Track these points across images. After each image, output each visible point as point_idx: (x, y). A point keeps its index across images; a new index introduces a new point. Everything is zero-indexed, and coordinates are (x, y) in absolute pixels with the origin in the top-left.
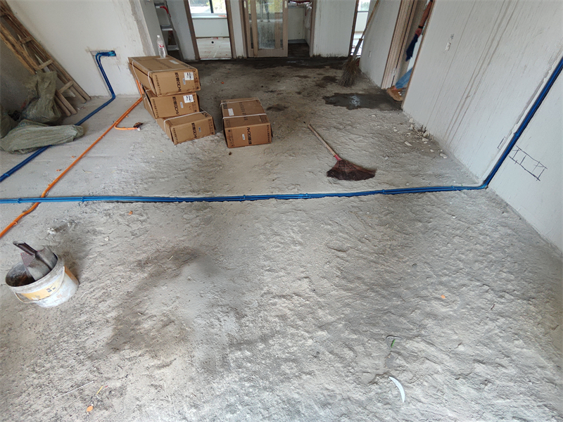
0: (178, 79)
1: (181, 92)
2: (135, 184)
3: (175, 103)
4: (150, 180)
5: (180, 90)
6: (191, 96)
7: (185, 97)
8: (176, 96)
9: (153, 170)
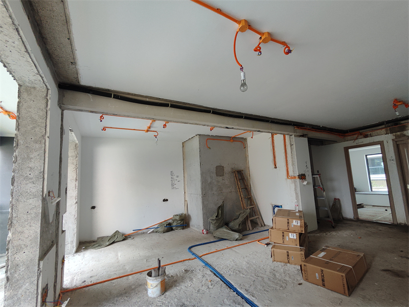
0: (288, 223)
1: (288, 230)
2: (230, 269)
3: (283, 236)
4: (237, 272)
5: (288, 229)
6: (295, 234)
7: (290, 234)
8: (285, 232)
9: (245, 268)
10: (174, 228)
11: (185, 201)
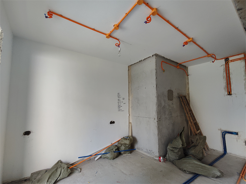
10: (122, 152)
11: (130, 123)
